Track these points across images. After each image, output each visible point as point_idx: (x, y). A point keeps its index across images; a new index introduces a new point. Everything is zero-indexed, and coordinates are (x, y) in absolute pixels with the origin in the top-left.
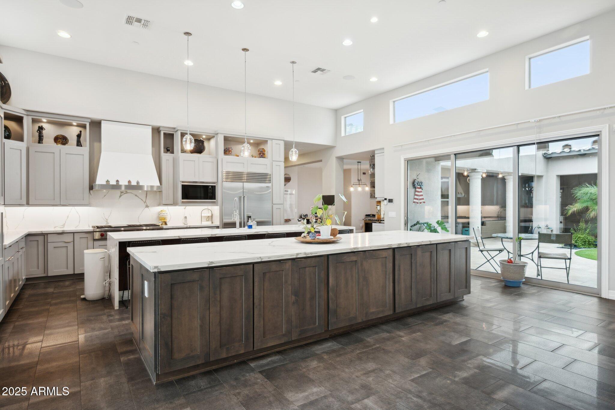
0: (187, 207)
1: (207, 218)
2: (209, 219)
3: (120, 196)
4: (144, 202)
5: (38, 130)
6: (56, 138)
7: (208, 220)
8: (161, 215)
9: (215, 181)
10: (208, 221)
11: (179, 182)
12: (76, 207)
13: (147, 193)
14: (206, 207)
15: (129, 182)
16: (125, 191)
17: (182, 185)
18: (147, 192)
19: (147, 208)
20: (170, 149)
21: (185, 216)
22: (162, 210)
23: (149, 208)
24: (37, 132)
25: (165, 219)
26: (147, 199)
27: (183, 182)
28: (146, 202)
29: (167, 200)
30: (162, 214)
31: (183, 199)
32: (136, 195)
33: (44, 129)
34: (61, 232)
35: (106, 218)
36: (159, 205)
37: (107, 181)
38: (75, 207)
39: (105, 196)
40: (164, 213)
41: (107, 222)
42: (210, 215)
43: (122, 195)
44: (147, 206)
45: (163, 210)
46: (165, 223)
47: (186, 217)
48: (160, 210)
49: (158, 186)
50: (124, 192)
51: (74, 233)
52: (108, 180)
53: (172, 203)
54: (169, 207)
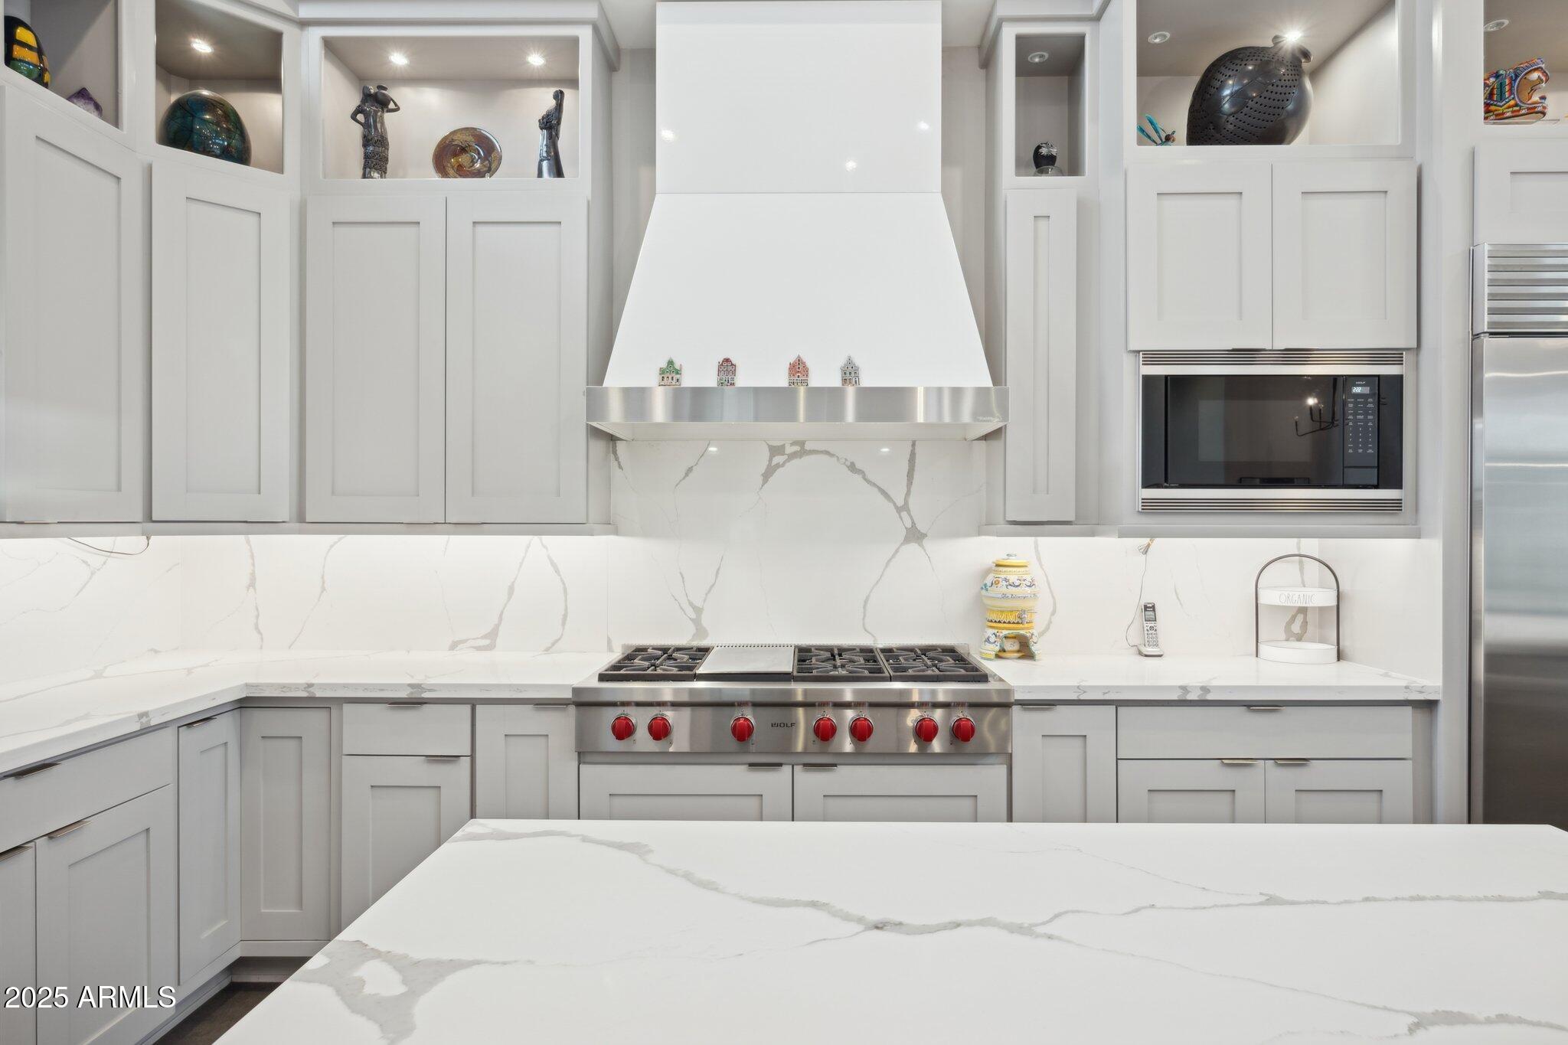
0: (1157, 540)
1: (1293, 618)
2: (1305, 623)
3: (767, 475)
4: (899, 510)
5: (359, 110)
6: (444, 147)
7: (1296, 628)
8: (994, 592)
9: (1399, 337)
10: (1299, 638)
11: (1128, 362)
12: (547, 539)
13: (913, 455)
14: (1288, 545)
15: (798, 369)
16: (792, 444)
17: (1148, 381)
18: (914, 445)
19: (913, 547)
20: (1054, 151)
21: (1148, 599)
22: (1000, 556)
23: (925, 542)
24: (354, 117)
25: (1020, 621)
26: (914, 488)
27: (1153, 357)
28: (905, 508)
29: (1035, 491)
30: (1002, 588)
31: (1147, 484)
32: (852, 468)
33: (391, 106)
34: (403, 694)
35: (691, 604)
36: (984, 527)
37: (664, 365)
38: (545, 538)
39: (687, 475)
40: (1013, 579)
41: (697, 622)
42: (1325, 598)
43: (778, 466)
44: (914, 535)
45: (1013, 561)
46: (1016, 647)
47: (1150, 608)
48: (989, 560)
49: (981, 392)
50: (789, 450)
51: (473, 703)
52: (671, 363)
53: (1070, 516)
54: (1043, 541)
